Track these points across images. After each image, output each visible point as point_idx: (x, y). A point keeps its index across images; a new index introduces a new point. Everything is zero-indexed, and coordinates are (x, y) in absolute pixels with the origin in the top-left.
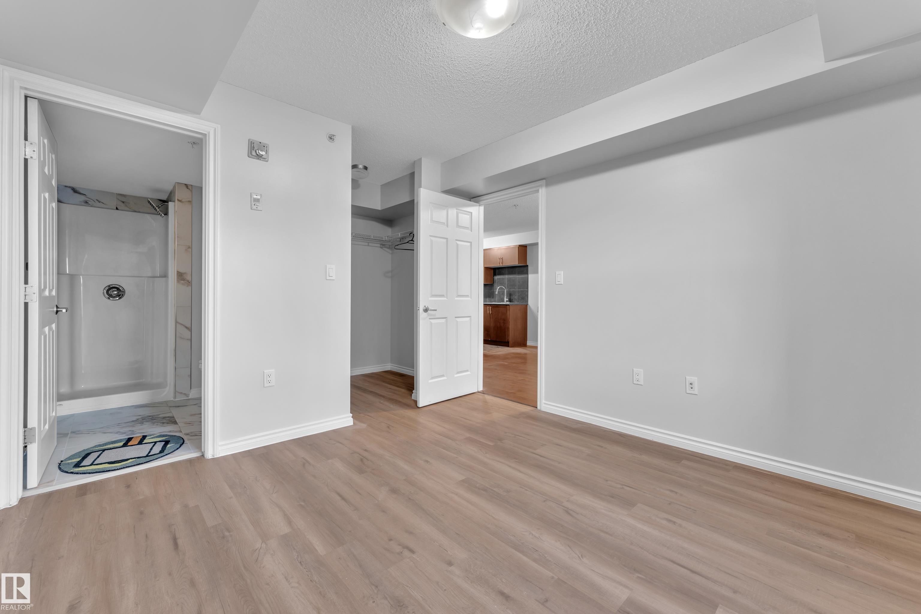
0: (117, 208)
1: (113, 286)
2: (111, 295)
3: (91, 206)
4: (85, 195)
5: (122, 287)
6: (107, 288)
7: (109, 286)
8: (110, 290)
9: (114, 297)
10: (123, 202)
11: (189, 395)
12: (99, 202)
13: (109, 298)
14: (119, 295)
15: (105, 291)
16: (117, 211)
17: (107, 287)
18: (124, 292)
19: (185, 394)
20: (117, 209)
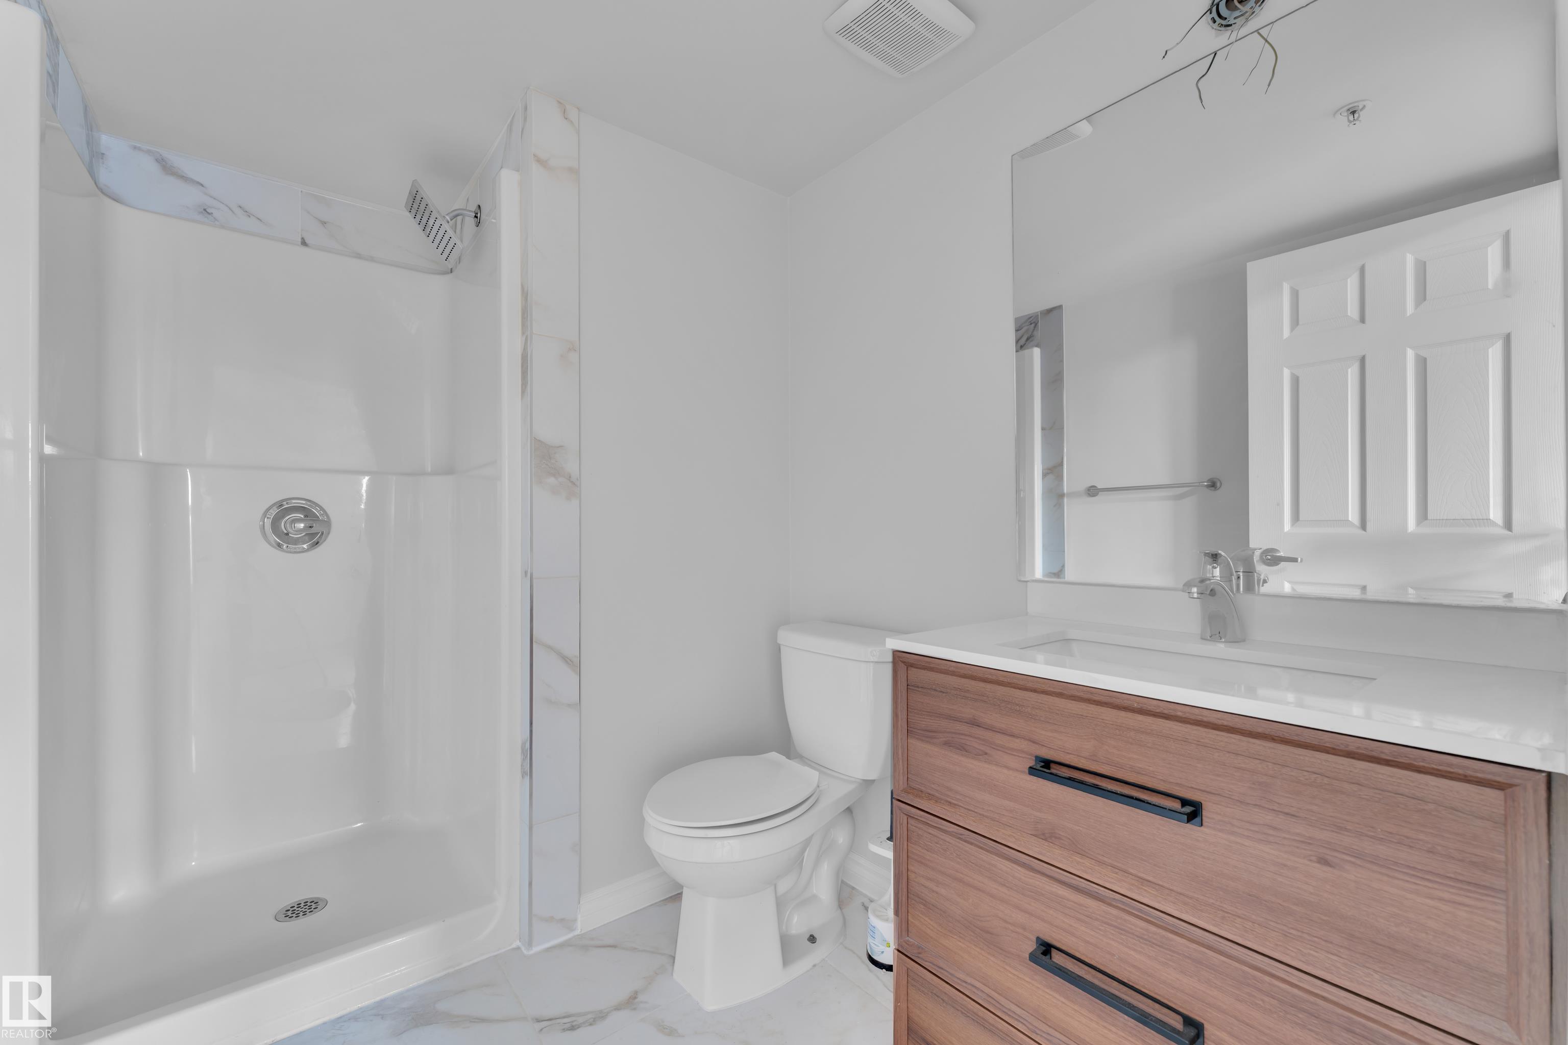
0: (303, 238)
1: (295, 503)
2: (287, 534)
3: (222, 227)
4: (202, 185)
5: (322, 508)
6: (274, 511)
7: (280, 504)
8: (283, 517)
9: (296, 542)
10: (324, 223)
11: (575, 920)
12: (249, 214)
13: (279, 545)
14: (313, 535)
15: (268, 522)
16: (304, 249)
17: (275, 508)
18: (328, 523)
19: (562, 920)
20: (304, 243)
